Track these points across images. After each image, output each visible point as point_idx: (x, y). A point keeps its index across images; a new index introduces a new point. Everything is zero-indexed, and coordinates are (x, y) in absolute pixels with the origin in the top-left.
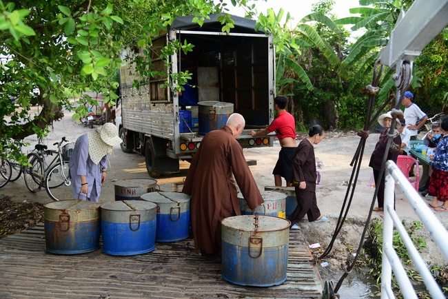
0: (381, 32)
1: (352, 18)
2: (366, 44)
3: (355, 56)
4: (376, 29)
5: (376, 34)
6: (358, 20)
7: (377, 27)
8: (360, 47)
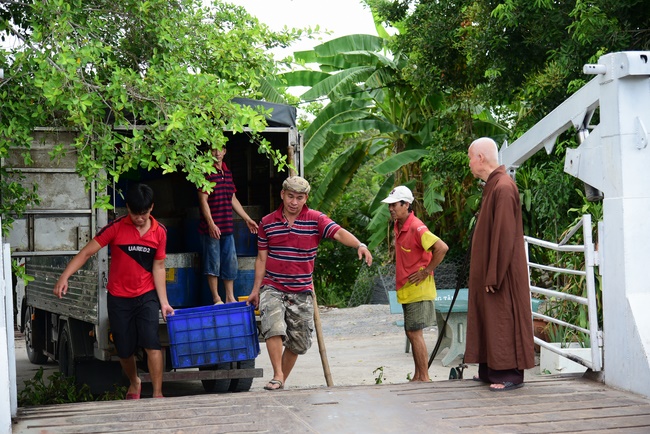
0: (364, 102)
1: (303, 72)
2: (336, 128)
3: (316, 152)
4: (354, 95)
5: (355, 106)
6: (315, 77)
7: (355, 92)
8: (325, 135)
